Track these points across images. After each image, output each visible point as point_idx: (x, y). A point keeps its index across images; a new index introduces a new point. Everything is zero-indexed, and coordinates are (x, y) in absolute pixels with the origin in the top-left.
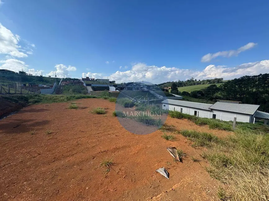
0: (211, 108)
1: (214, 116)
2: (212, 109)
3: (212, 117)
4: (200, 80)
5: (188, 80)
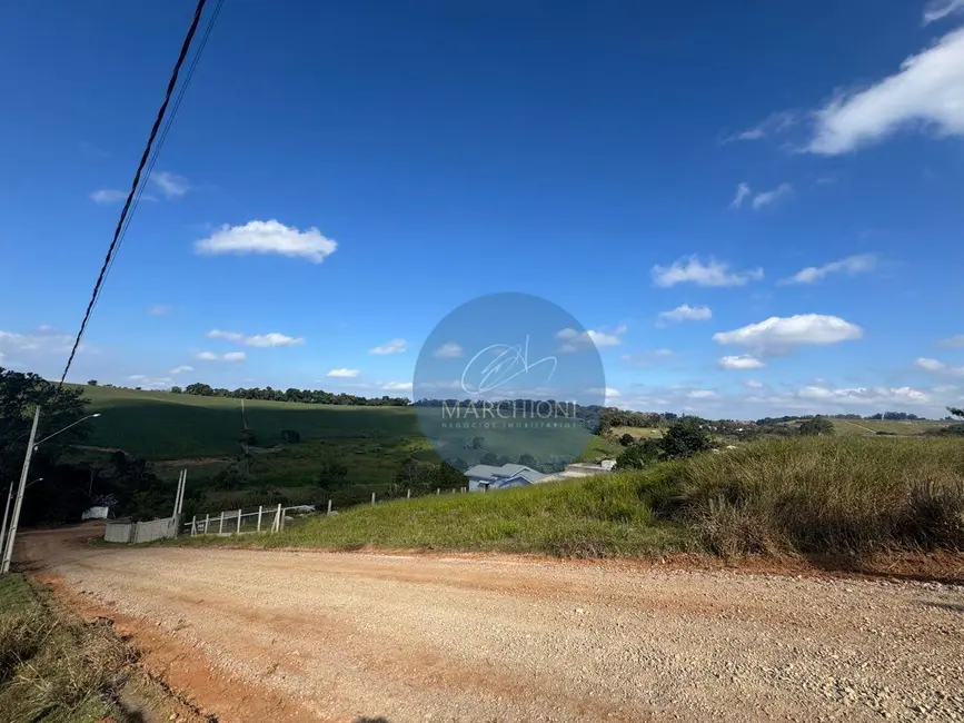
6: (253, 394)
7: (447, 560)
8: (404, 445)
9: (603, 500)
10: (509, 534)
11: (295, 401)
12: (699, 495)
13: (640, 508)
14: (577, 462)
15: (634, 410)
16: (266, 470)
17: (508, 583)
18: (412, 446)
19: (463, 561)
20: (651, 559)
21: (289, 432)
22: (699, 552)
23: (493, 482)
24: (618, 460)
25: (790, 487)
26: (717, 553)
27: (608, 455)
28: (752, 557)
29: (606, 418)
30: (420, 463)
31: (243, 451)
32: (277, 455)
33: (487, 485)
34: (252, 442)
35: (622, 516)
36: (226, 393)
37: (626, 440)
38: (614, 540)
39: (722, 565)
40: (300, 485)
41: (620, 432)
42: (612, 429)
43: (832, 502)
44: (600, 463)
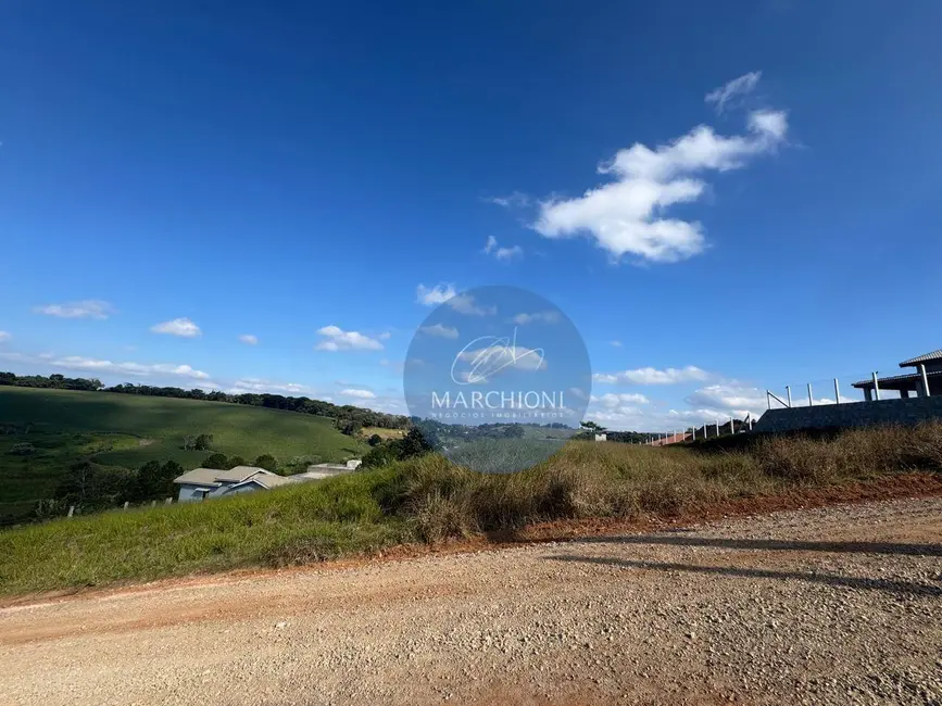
7: (114, 597)
8: (81, 444)
9: (337, 500)
10: (218, 550)
12: (421, 491)
13: (371, 506)
14: (323, 462)
15: (385, 412)
17: (199, 612)
18: (96, 446)
19: (138, 594)
20: (369, 553)
22: (411, 542)
23: (214, 488)
24: (363, 459)
25: (485, 481)
26: (425, 542)
27: (354, 454)
28: (451, 540)
29: (359, 419)
30: (104, 469)
33: (205, 493)
35: (352, 515)
37: (374, 440)
38: (339, 541)
39: (428, 551)
41: (369, 433)
42: (363, 429)
43: (508, 490)
44: (345, 464)
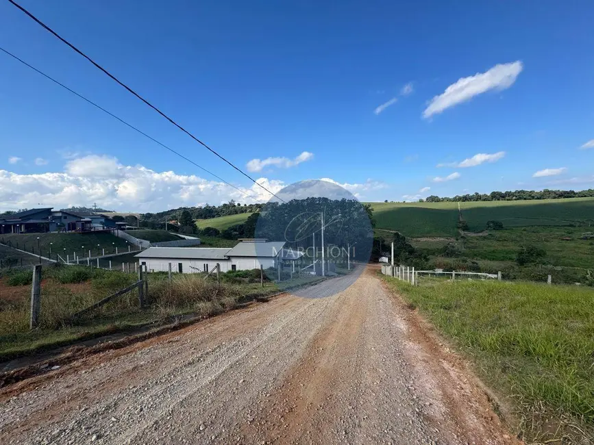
0: (228, 255)
1: (234, 267)
2: (229, 257)
3: (230, 269)
4: (245, 205)
5: (225, 205)
6: (465, 199)
11: (499, 200)
16: (475, 247)
21: (493, 222)
31: (459, 234)
32: (485, 238)
34: (466, 228)
36: (448, 200)
40: (502, 260)
